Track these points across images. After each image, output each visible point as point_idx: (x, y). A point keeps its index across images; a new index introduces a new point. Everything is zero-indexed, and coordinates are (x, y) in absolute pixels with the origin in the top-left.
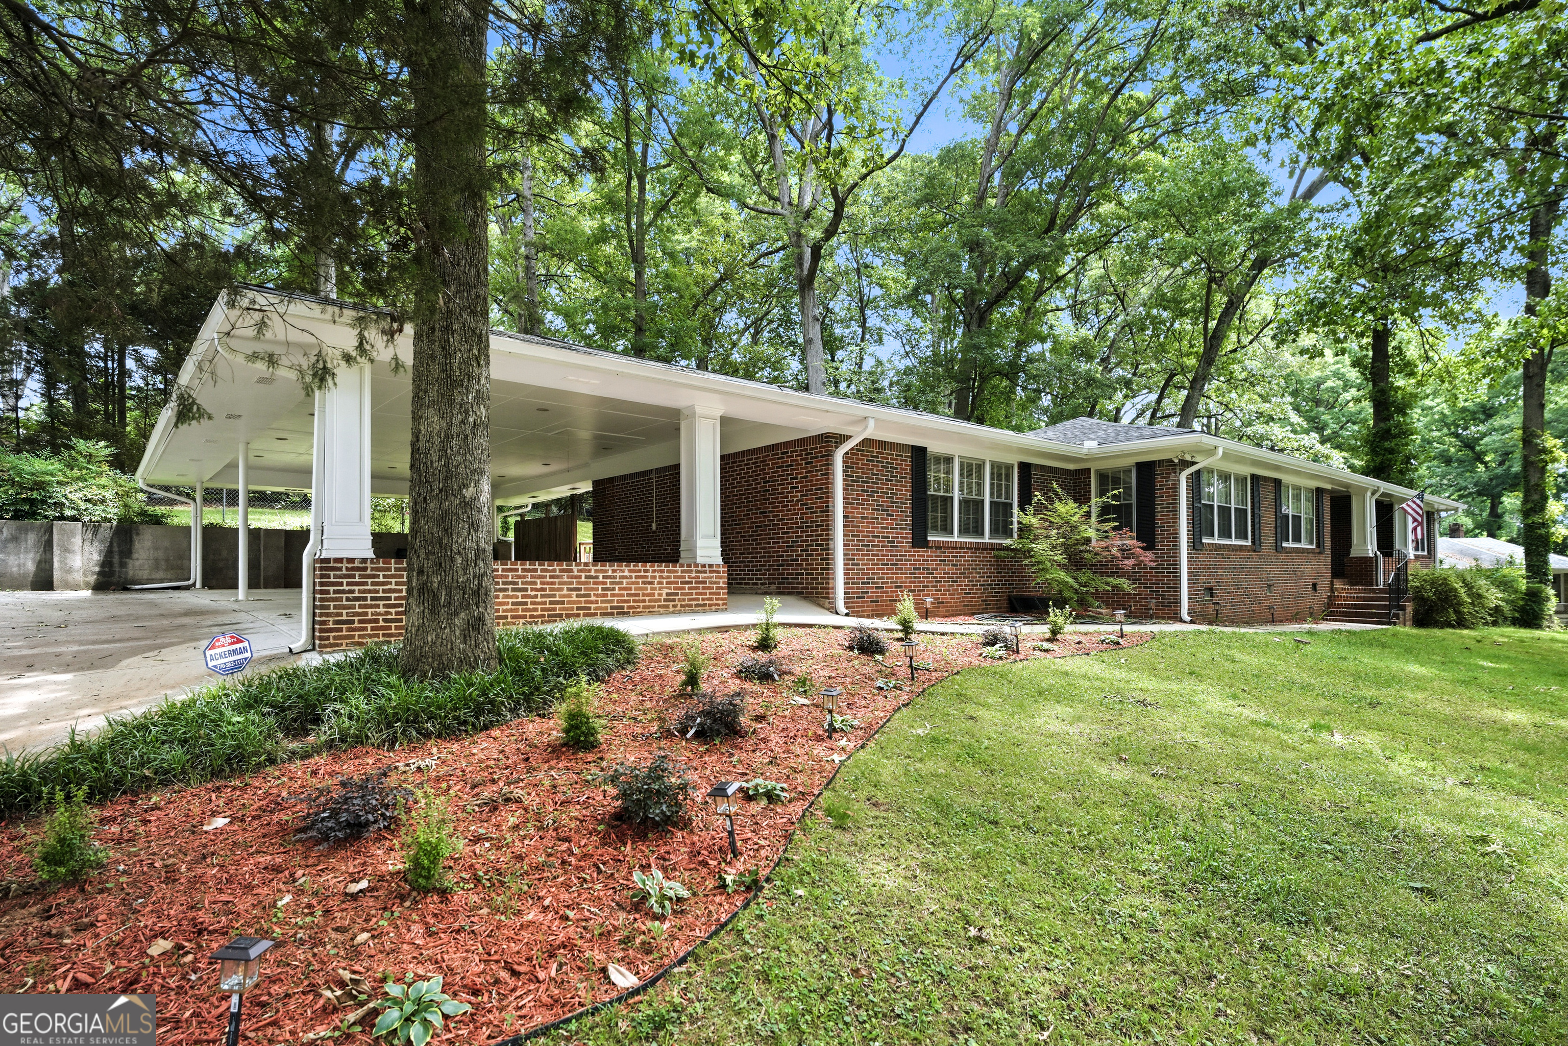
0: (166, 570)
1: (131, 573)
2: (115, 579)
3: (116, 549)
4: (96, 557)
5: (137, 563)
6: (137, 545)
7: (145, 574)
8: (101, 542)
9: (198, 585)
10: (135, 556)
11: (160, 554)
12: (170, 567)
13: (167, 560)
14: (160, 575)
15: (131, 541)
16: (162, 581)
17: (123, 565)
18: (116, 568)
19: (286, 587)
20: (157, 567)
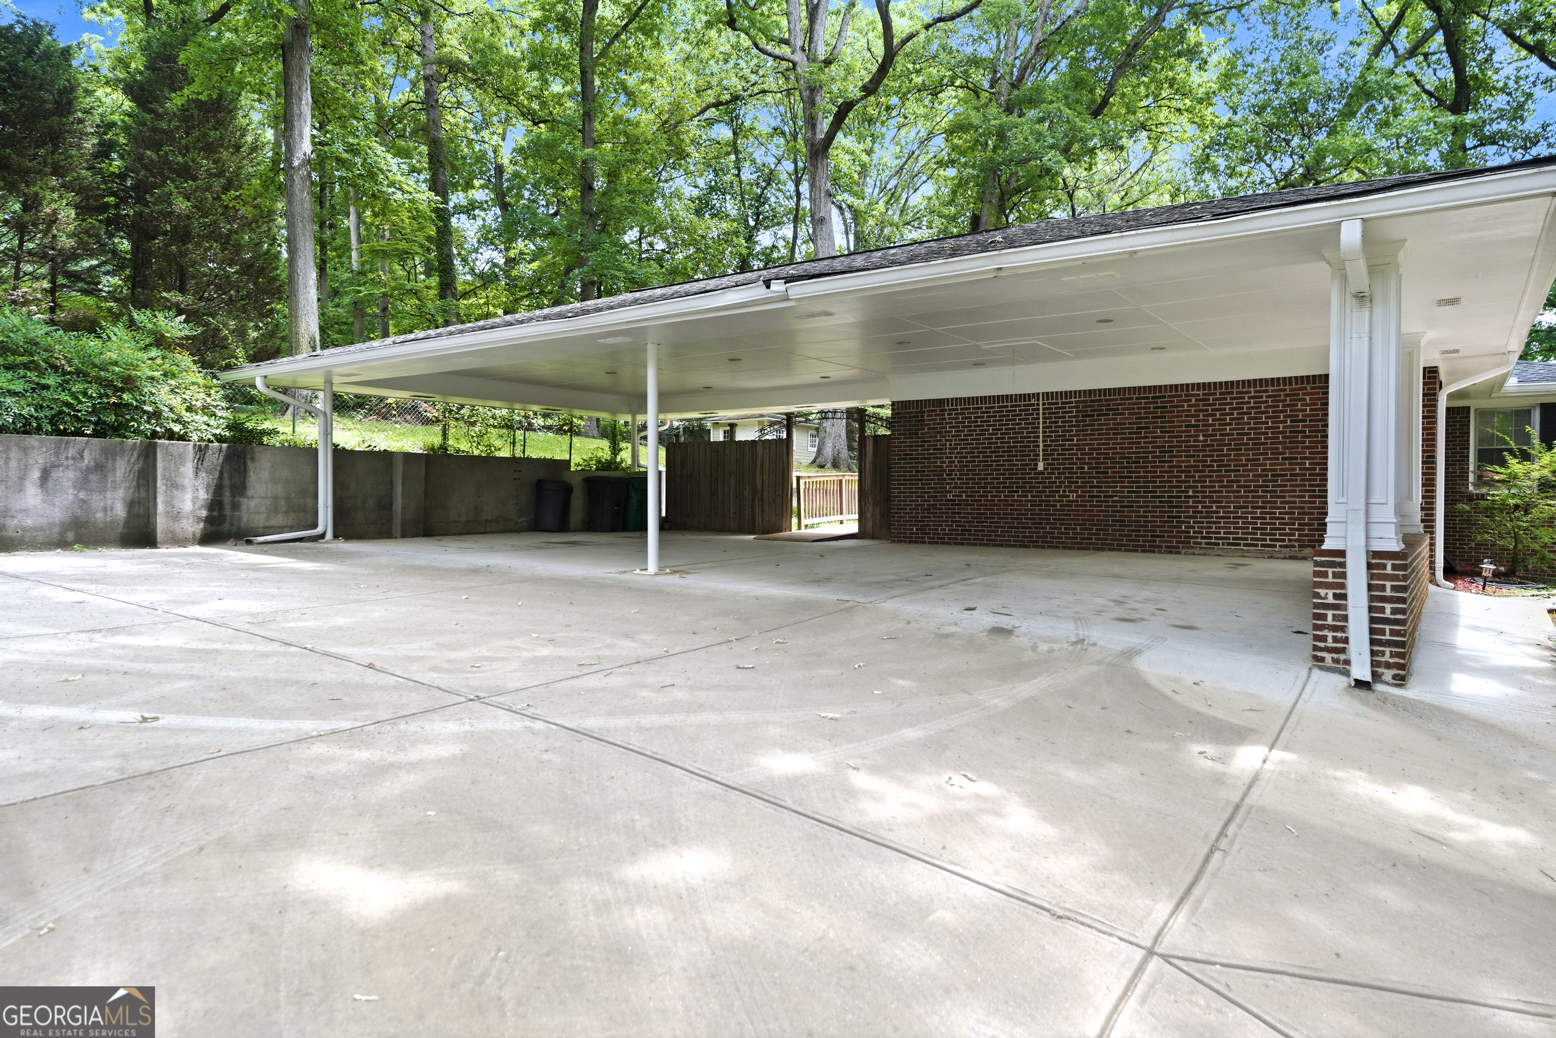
0: (287, 513)
1: (245, 518)
2: (225, 528)
3: (227, 482)
4: (203, 495)
5: (253, 504)
6: (252, 477)
7: (260, 521)
8: (209, 472)
9: (329, 535)
10: (250, 493)
11: (280, 490)
12: (292, 509)
13: (287, 499)
14: (279, 520)
15: (245, 470)
16: (280, 530)
17: (236, 506)
18: (228, 511)
19: (424, 536)
20: (275, 510)
